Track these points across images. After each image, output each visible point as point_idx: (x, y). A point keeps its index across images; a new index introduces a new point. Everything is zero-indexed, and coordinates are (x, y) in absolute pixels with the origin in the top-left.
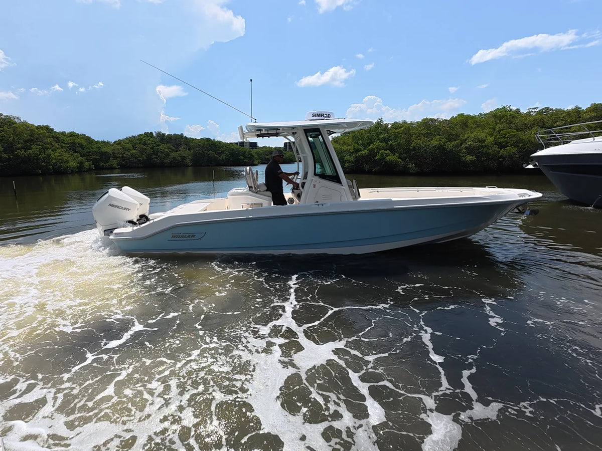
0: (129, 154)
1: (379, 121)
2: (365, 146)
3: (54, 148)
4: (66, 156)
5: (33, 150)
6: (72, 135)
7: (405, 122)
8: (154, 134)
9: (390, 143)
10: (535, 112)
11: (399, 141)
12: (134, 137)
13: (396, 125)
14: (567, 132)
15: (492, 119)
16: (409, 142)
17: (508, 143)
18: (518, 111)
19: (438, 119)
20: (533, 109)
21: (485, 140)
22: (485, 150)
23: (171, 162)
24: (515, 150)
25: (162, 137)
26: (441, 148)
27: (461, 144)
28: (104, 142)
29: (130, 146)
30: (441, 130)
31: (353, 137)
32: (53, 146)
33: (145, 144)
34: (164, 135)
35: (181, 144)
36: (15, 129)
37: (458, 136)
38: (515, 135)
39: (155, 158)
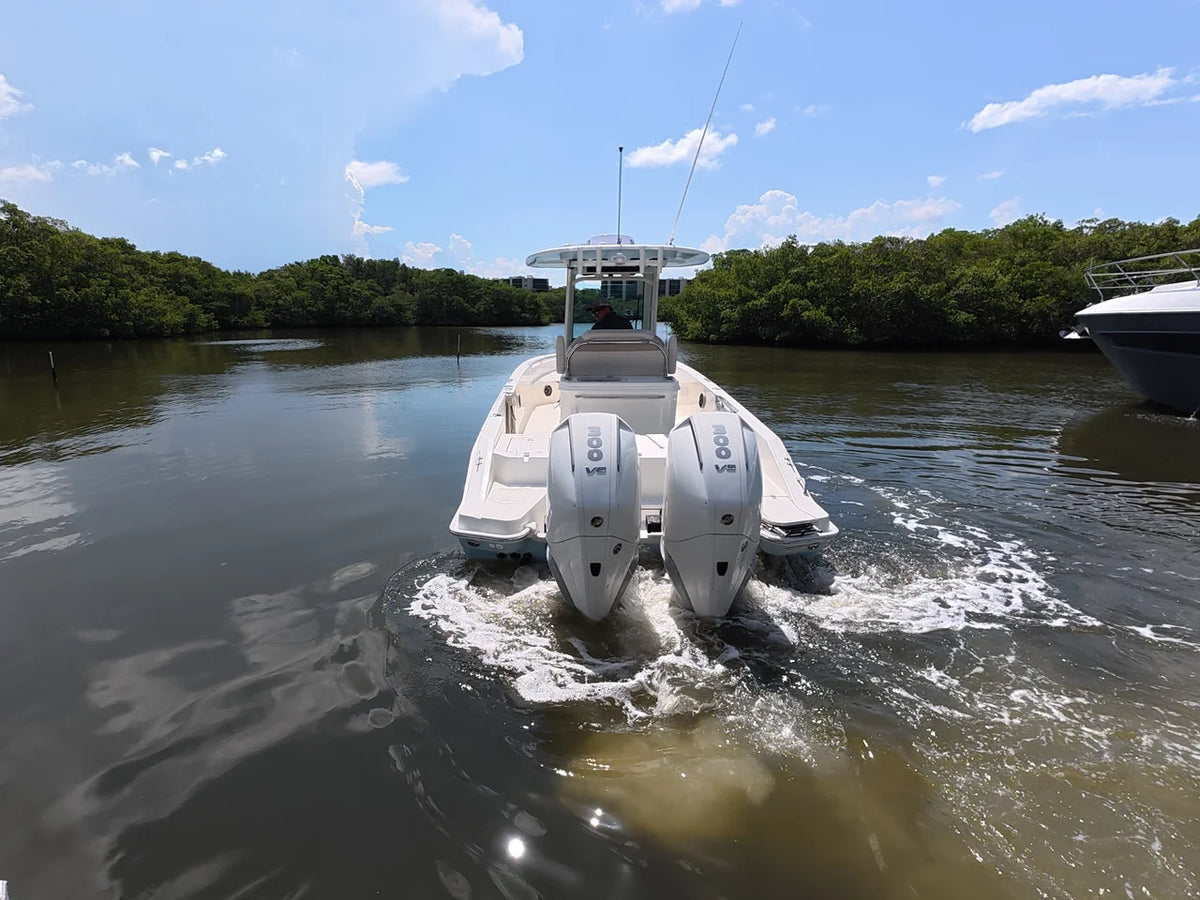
0: (289, 298)
1: (790, 240)
2: (761, 289)
3: (135, 284)
4: (160, 302)
5: (92, 289)
6: (174, 258)
7: (840, 244)
8: (341, 261)
9: (810, 284)
10: (1091, 227)
11: (828, 282)
12: (300, 265)
13: (821, 249)
14: (1153, 268)
15: (1009, 241)
16: (847, 283)
17: (1038, 288)
18: (1058, 226)
19: (903, 238)
20: (1088, 221)
21: (994, 281)
22: (994, 300)
23: (374, 316)
24: (1051, 302)
25: (357, 267)
26: (909, 296)
27: (948, 289)
28: (238, 274)
29: (291, 282)
30: (909, 261)
31: (738, 271)
32: (134, 281)
33: (322, 279)
34: (360, 261)
35: (395, 281)
36: (55, 245)
37: (941, 272)
38: (1052, 272)
39: (342, 307)
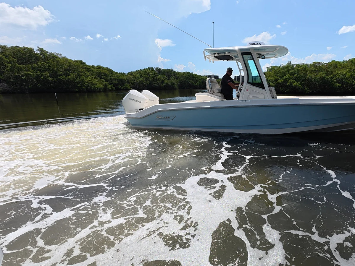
0: (138, 80)
1: (289, 63)
2: (281, 77)
3: (86, 75)
4: (95, 81)
5: (71, 76)
6: (99, 67)
7: (303, 64)
8: (154, 69)
9: (295, 76)
11: (300, 75)
12: (141, 70)
13: (298, 66)
15: (350, 64)
16: (305, 75)
19: (321, 62)
21: (346, 75)
22: (346, 80)
23: (165, 86)
25: (159, 71)
26: (323, 79)
27: (334, 77)
28: (121, 73)
29: (138, 75)
30: (323, 69)
31: (274, 72)
33: (148, 75)
34: (160, 69)
35: (171, 75)
37: (332, 72)
39: (155, 83)
